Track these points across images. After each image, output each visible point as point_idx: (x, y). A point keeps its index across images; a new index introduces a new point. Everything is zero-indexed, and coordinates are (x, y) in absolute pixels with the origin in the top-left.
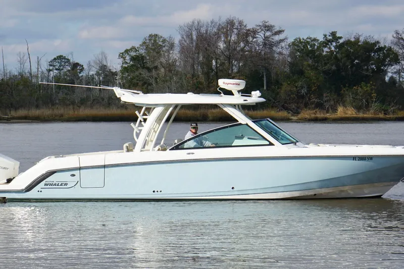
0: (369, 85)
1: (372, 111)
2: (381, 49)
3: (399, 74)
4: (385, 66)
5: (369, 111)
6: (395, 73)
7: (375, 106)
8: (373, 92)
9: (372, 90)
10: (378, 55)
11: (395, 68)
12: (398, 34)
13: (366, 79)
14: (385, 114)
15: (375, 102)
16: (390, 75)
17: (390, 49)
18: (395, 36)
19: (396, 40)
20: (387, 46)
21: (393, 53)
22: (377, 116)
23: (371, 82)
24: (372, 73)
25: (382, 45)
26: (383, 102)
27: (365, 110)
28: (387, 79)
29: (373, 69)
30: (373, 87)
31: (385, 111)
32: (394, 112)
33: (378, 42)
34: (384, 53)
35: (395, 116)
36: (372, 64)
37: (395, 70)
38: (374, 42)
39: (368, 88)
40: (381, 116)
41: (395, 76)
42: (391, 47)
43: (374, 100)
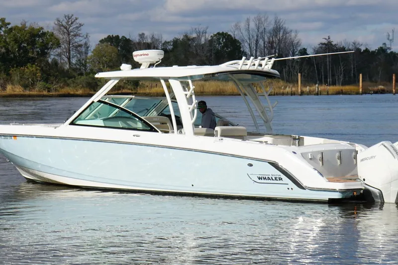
0: (34, 66)
1: (37, 89)
2: (44, 34)
3: (60, 56)
4: (48, 49)
5: (34, 88)
6: (58, 55)
7: (40, 84)
8: (38, 71)
9: (37, 70)
10: (42, 39)
11: (56, 51)
12: (59, 21)
13: (32, 61)
14: (49, 91)
15: (40, 81)
16: (52, 57)
17: (52, 34)
18: (56, 23)
19: (57, 27)
20: (50, 31)
21: (56, 38)
22: (42, 93)
23: (36, 64)
24: (37, 55)
25: (45, 30)
26: (46, 80)
27: (30, 88)
28: (50, 60)
29: (38, 52)
30: (38, 68)
31: (48, 88)
32: (56, 90)
33: (42, 28)
34: (47, 38)
35: (57, 93)
36: (37, 48)
37: (57, 53)
38: (38, 28)
39: (34, 69)
40: (45, 93)
41: (56, 58)
42: (53, 33)
43: (39, 79)
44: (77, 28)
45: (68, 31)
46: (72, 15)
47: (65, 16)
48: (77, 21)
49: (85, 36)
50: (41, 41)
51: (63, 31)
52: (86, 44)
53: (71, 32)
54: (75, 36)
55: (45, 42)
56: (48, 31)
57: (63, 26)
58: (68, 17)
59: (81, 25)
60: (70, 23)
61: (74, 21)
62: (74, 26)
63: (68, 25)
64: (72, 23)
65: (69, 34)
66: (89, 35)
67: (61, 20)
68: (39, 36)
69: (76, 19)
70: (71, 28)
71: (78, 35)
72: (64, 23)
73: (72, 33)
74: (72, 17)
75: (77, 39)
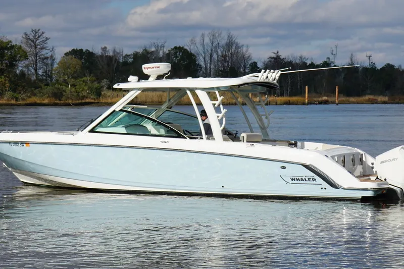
0: (3, 77)
1: (6, 98)
2: (12, 47)
3: (28, 68)
4: (16, 61)
5: (3, 98)
6: (25, 67)
7: (8, 94)
8: (7, 82)
9: (5, 80)
10: (11, 52)
11: (24, 63)
12: (27, 35)
14: (17, 101)
15: (8, 91)
16: (20, 68)
17: (20, 47)
18: (24, 37)
19: (24, 40)
20: (18, 44)
21: (23, 51)
22: (9, 102)
23: (5, 75)
24: (6, 66)
25: (14, 43)
26: (14, 90)
28: (18, 72)
29: (6, 63)
30: (7, 78)
31: (16, 98)
32: (23, 99)
33: (11, 42)
34: (15, 50)
35: (24, 102)
36: (5, 60)
37: (24, 65)
38: (7, 41)
39: (3, 79)
40: (13, 102)
41: (24, 69)
42: (21, 46)
43: (8, 89)
44: (44, 41)
45: (35, 44)
46: (39, 30)
47: (33, 31)
48: (44, 35)
49: (51, 49)
50: (10, 54)
51: (30, 44)
52: (52, 56)
53: (38, 45)
54: (42, 49)
55: (13, 54)
56: (16, 45)
57: (30, 39)
58: (35, 31)
59: (47, 39)
60: (37, 37)
61: (41, 35)
62: (41, 39)
63: (35, 39)
64: (39, 37)
65: (36, 48)
66: (55, 48)
67: (28, 34)
68: (8, 49)
69: (43, 33)
70: (38, 42)
71: (44, 48)
72: (31, 37)
73: (39, 47)
74: (39, 32)
75: (44, 52)
